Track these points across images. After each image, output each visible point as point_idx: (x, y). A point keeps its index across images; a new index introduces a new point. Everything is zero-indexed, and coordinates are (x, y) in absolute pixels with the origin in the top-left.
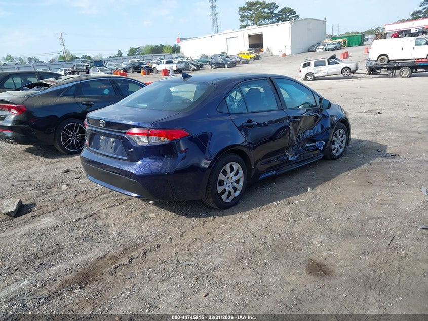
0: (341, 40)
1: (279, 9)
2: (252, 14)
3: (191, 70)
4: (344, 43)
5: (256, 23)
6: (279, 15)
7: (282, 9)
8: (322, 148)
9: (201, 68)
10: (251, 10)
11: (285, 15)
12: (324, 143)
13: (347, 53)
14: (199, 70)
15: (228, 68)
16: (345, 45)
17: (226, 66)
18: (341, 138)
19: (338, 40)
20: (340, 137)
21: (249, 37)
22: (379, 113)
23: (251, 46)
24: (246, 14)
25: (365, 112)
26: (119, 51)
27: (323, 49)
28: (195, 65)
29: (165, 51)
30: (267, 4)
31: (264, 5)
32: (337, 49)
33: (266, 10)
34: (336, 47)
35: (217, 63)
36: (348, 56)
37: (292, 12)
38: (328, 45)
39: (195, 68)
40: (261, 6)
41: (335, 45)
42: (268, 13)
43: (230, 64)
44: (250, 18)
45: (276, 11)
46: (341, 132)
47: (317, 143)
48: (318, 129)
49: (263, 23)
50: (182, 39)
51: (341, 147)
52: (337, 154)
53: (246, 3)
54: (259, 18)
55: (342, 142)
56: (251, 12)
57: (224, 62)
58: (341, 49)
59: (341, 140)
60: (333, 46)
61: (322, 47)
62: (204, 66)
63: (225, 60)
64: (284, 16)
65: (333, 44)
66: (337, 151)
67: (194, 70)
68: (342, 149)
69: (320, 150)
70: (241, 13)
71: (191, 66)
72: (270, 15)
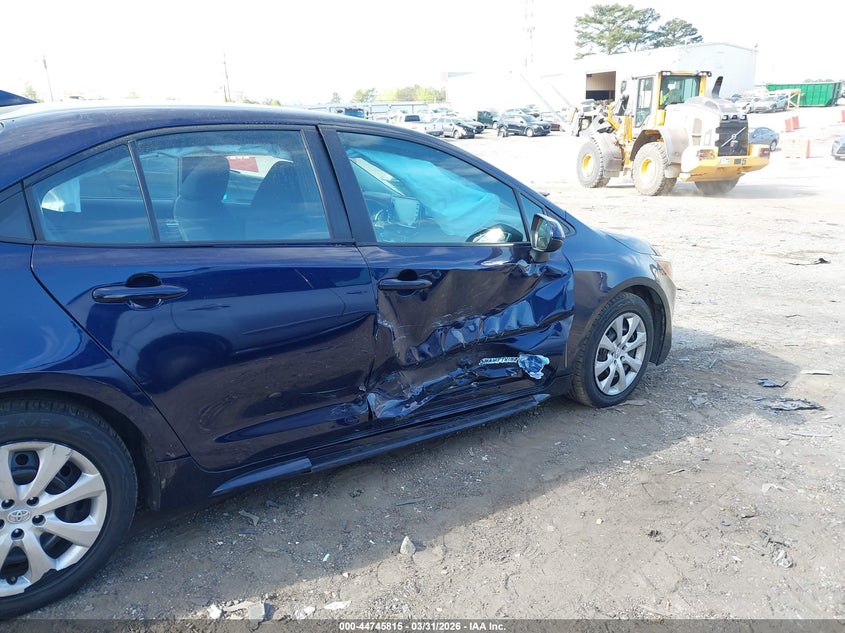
0: (788, 92)
1: (662, 22)
2: (602, 32)
3: (457, 136)
4: (794, 99)
5: (610, 50)
6: (659, 34)
7: (669, 23)
8: (539, 375)
9: (479, 133)
10: (601, 23)
11: (674, 36)
12: (547, 361)
13: (796, 120)
14: (472, 137)
15: (534, 136)
16: (796, 103)
17: (530, 133)
18: (631, 340)
19: (779, 92)
20: (624, 339)
21: (588, 76)
22: (822, 261)
23: (590, 95)
24: (589, 30)
25: (786, 256)
26: (335, 94)
27: (744, 108)
28: (465, 127)
29: (419, 98)
30: (636, 12)
31: (629, 13)
32: (775, 109)
33: (634, 24)
34: (775, 106)
35: (511, 126)
36: (797, 127)
37: (689, 29)
38: (757, 100)
39: (465, 133)
40: (624, 14)
41: (773, 103)
42: (637, 30)
43: (539, 129)
44: (598, 39)
45: (654, 27)
46: (630, 321)
47: (523, 358)
48: (521, 314)
49: (625, 49)
50: (451, 75)
51: (628, 369)
52: (614, 391)
53: (593, 7)
54: (615, 40)
55: (633, 353)
56: (602, 27)
57: (525, 124)
58: (784, 110)
59: (630, 346)
60: (768, 105)
61: (744, 104)
62: (485, 130)
63: (528, 120)
64: (670, 37)
65: (769, 99)
66: (615, 381)
67: (463, 137)
68: (632, 376)
69: (534, 379)
70: (580, 28)
71: (457, 127)
72: (640, 33)
